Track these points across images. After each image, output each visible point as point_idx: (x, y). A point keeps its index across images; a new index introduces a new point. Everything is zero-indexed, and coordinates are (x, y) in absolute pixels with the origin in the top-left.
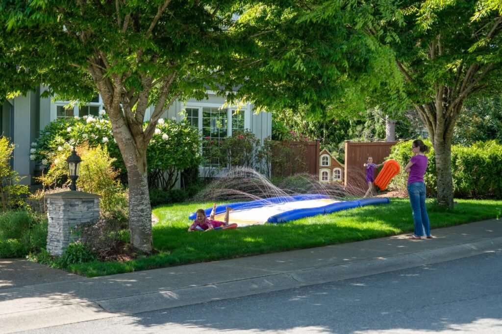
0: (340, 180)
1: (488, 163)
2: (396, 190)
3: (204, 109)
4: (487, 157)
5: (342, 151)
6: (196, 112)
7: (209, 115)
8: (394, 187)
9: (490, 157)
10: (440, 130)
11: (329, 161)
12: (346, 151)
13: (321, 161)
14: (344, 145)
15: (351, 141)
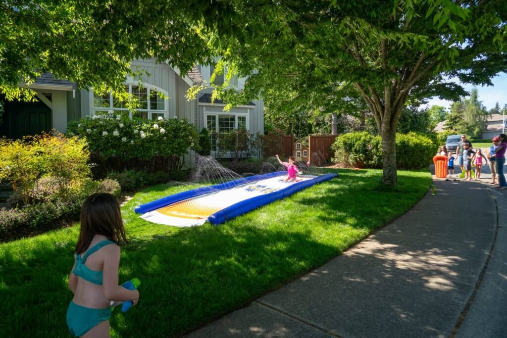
0: (306, 157)
1: (399, 146)
2: (339, 162)
3: (219, 116)
4: (398, 142)
5: (307, 141)
6: (214, 118)
7: (222, 119)
8: (338, 161)
9: (400, 142)
10: (388, 118)
11: (301, 146)
12: (309, 141)
13: (297, 146)
14: (309, 138)
15: (313, 135)
